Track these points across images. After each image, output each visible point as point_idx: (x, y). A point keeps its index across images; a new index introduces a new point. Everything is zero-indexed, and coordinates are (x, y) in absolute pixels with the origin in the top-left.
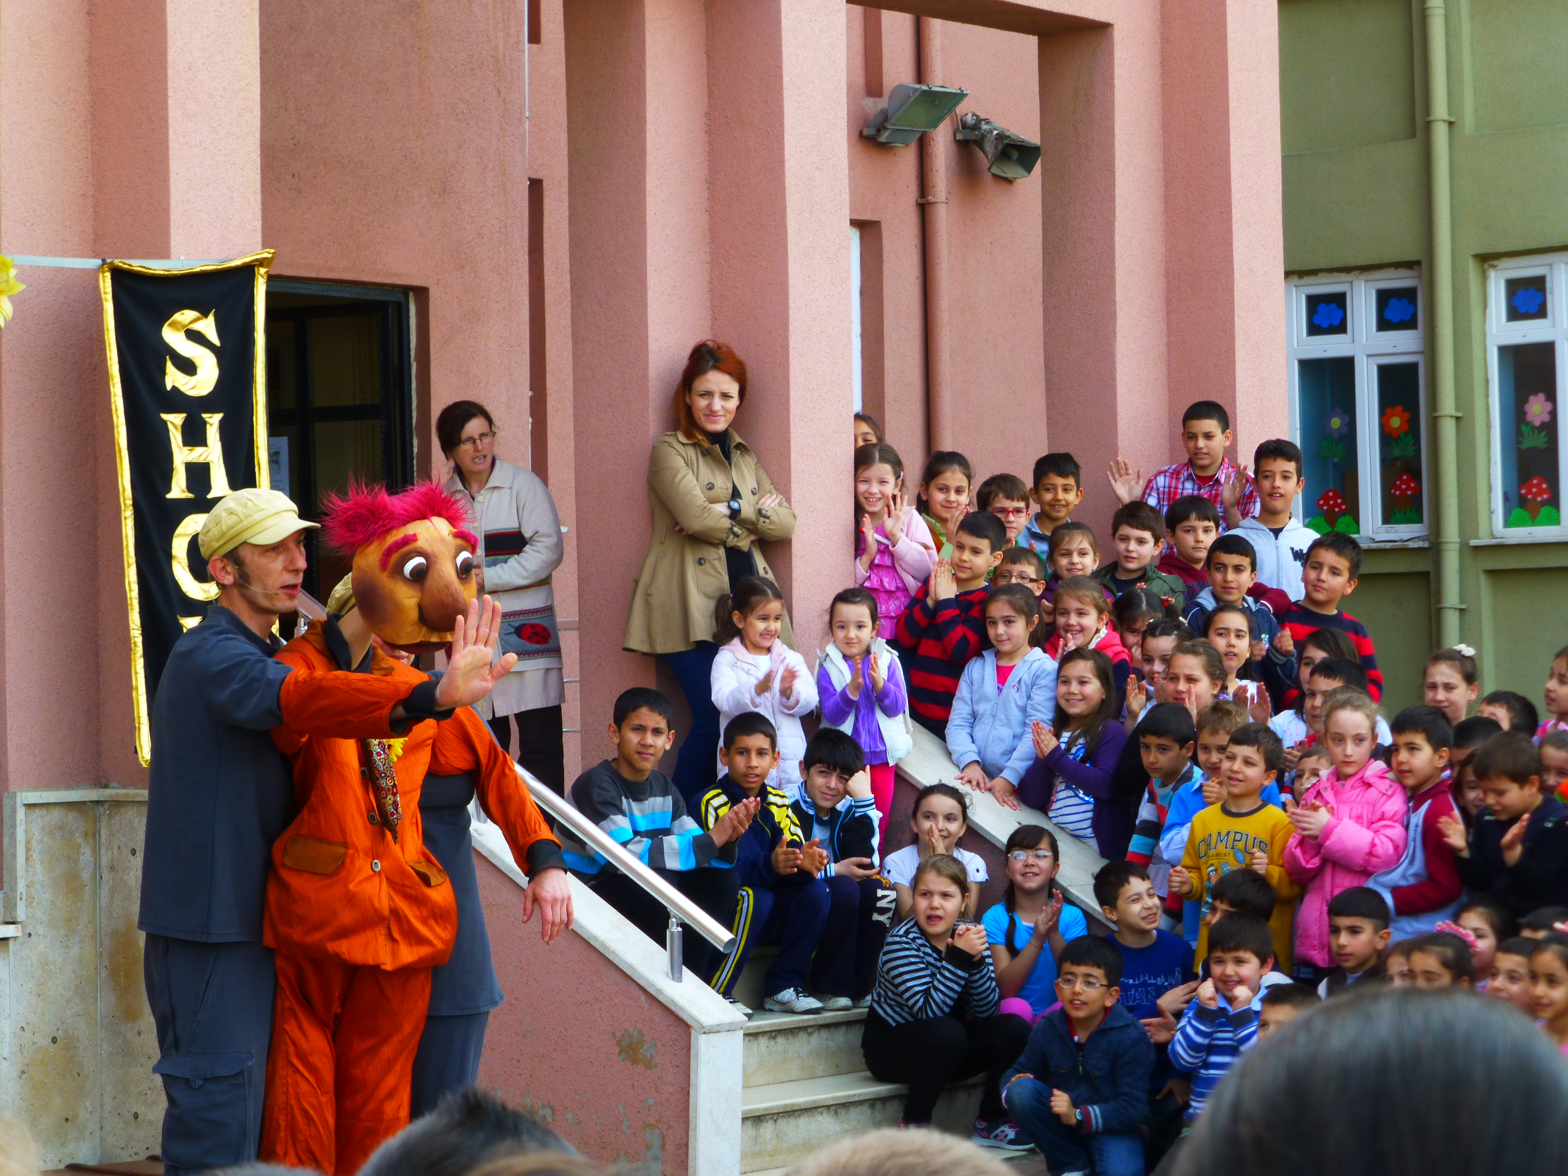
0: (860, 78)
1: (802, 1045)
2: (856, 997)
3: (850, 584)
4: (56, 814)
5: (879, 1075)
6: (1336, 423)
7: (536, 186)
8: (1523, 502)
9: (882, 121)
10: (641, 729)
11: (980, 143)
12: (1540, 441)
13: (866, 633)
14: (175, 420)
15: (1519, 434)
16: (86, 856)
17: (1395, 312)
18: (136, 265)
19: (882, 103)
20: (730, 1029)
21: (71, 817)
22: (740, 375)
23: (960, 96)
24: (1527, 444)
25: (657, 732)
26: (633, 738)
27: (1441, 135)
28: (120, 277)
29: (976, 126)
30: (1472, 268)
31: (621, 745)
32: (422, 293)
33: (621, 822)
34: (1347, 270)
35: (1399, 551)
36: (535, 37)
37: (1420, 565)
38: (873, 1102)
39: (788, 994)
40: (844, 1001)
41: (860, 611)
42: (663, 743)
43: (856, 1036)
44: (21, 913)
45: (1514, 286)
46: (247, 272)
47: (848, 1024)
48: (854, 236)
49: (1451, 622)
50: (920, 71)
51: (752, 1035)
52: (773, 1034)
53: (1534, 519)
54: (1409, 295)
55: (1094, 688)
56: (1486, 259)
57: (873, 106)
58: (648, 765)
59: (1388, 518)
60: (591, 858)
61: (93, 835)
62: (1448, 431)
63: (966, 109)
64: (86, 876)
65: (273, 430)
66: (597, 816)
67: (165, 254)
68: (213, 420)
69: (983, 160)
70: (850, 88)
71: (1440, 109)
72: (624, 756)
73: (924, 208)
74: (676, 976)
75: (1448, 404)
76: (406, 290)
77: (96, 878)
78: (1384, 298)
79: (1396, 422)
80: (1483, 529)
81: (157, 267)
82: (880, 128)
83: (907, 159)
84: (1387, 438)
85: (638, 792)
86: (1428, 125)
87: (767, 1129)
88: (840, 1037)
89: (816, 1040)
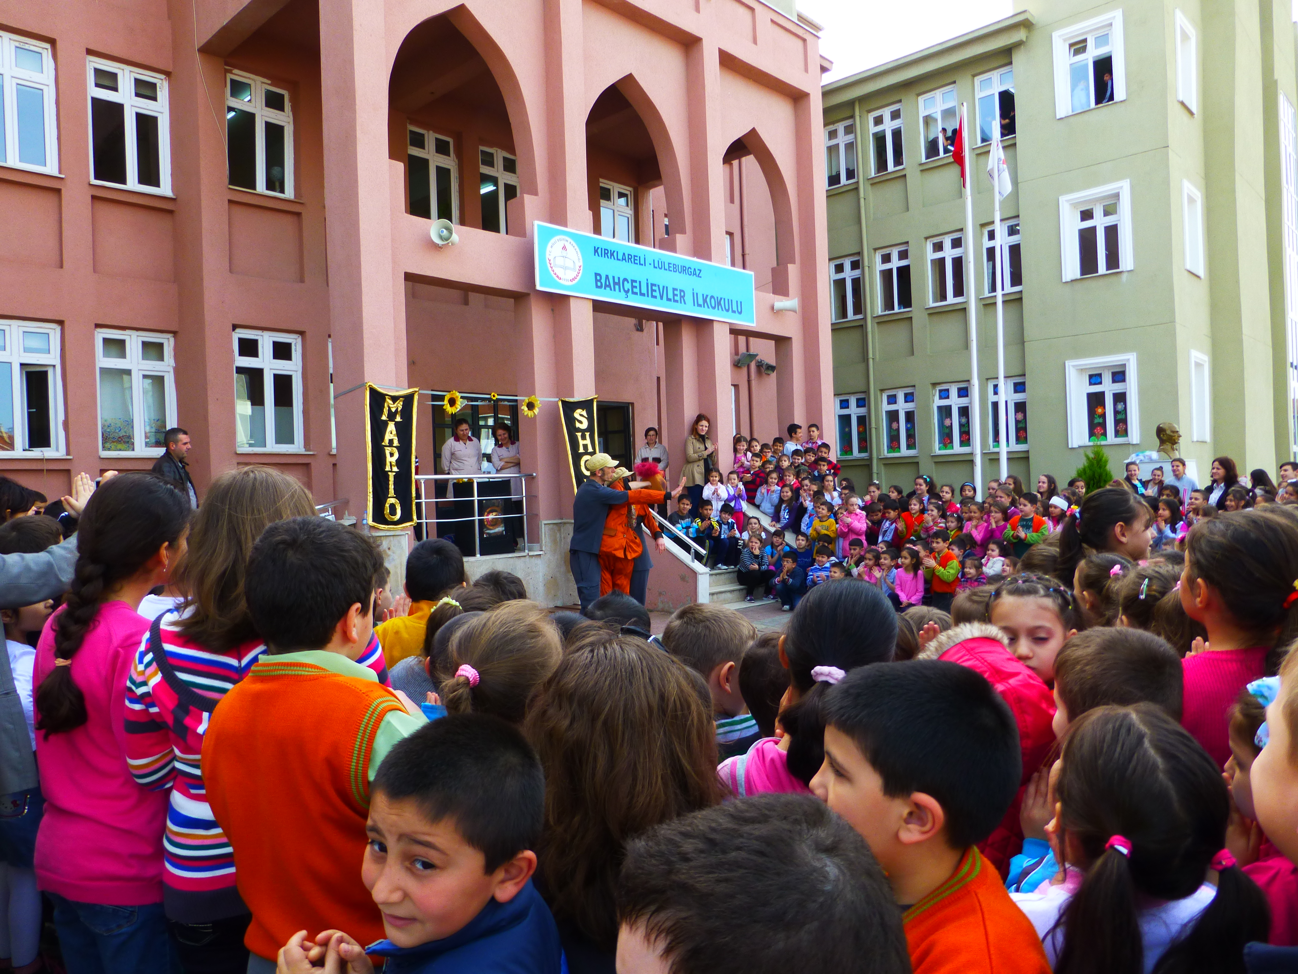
0: (733, 351)
1: (723, 577)
2: (735, 566)
3: (732, 470)
4: (551, 526)
5: (741, 584)
6: (847, 430)
7: (658, 378)
8: (891, 448)
9: (739, 361)
10: (684, 504)
11: (762, 366)
12: (896, 433)
13: (736, 481)
14: (579, 435)
15: (890, 431)
16: (558, 535)
17: (861, 403)
18: (567, 399)
19: (739, 357)
20: (706, 573)
21: (555, 526)
22: (708, 421)
23: (757, 355)
24: (892, 434)
25: (687, 505)
26: (682, 506)
27: (871, 361)
28: (563, 402)
29: (761, 362)
30: (879, 393)
31: (679, 507)
32: (632, 404)
33: (679, 526)
34: (849, 394)
35: (862, 459)
36: (658, 344)
37: (867, 463)
38: (739, 590)
39: (720, 565)
40: (733, 567)
41: (735, 476)
42: (689, 507)
43: (736, 575)
44: (544, 549)
45: (889, 397)
46: (592, 400)
47: (733, 572)
48: (733, 388)
49: (875, 476)
50: (748, 349)
51: (711, 575)
52: (716, 574)
53: (894, 452)
54: (864, 399)
55: (790, 494)
56: (882, 391)
57: (737, 358)
58: (685, 512)
59: (859, 452)
60: (673, 534)
61: (560, 530)
62: (873, 431)
63: (758, 358)
64: (558, 540)
65: (599, 437)
66: (674, 525)
67: (573, 397)
68: (587, 434)
69: (763, 370)
70: (731, 354)
71: (871, 355)
72: (680, 510)
73: (749, 381)
74: (693, 561)
75: (873, 425)
76: (629, 403)
77: (561, 540)
78: (858, 400)
79: (861, 429)
80: (882, 454)
81: (571, 400)
82: (738, 363)
83: (745, 370)
84: (859, 433)
85: (683, 518)
86: (868, 359)
87: (715, 596)
88: (732, 575)
89: (726, 576)
